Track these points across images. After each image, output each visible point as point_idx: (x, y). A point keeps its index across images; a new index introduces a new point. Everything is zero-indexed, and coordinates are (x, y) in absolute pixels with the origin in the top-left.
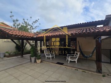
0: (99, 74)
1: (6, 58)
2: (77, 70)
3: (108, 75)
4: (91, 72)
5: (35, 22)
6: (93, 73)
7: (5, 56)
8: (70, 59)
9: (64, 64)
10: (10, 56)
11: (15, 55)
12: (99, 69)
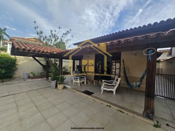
0: (148, 121)
1: (30, 80)
2: (110, 106)
3: (167, 125)
4: (132, 115)
5: (66, 34)
6: (135, 116)
7: (29, 77)
8: (104, 87)
9: (93, 95)
10: (35, 77)
11: (41, 76)
12: (149, 112)
